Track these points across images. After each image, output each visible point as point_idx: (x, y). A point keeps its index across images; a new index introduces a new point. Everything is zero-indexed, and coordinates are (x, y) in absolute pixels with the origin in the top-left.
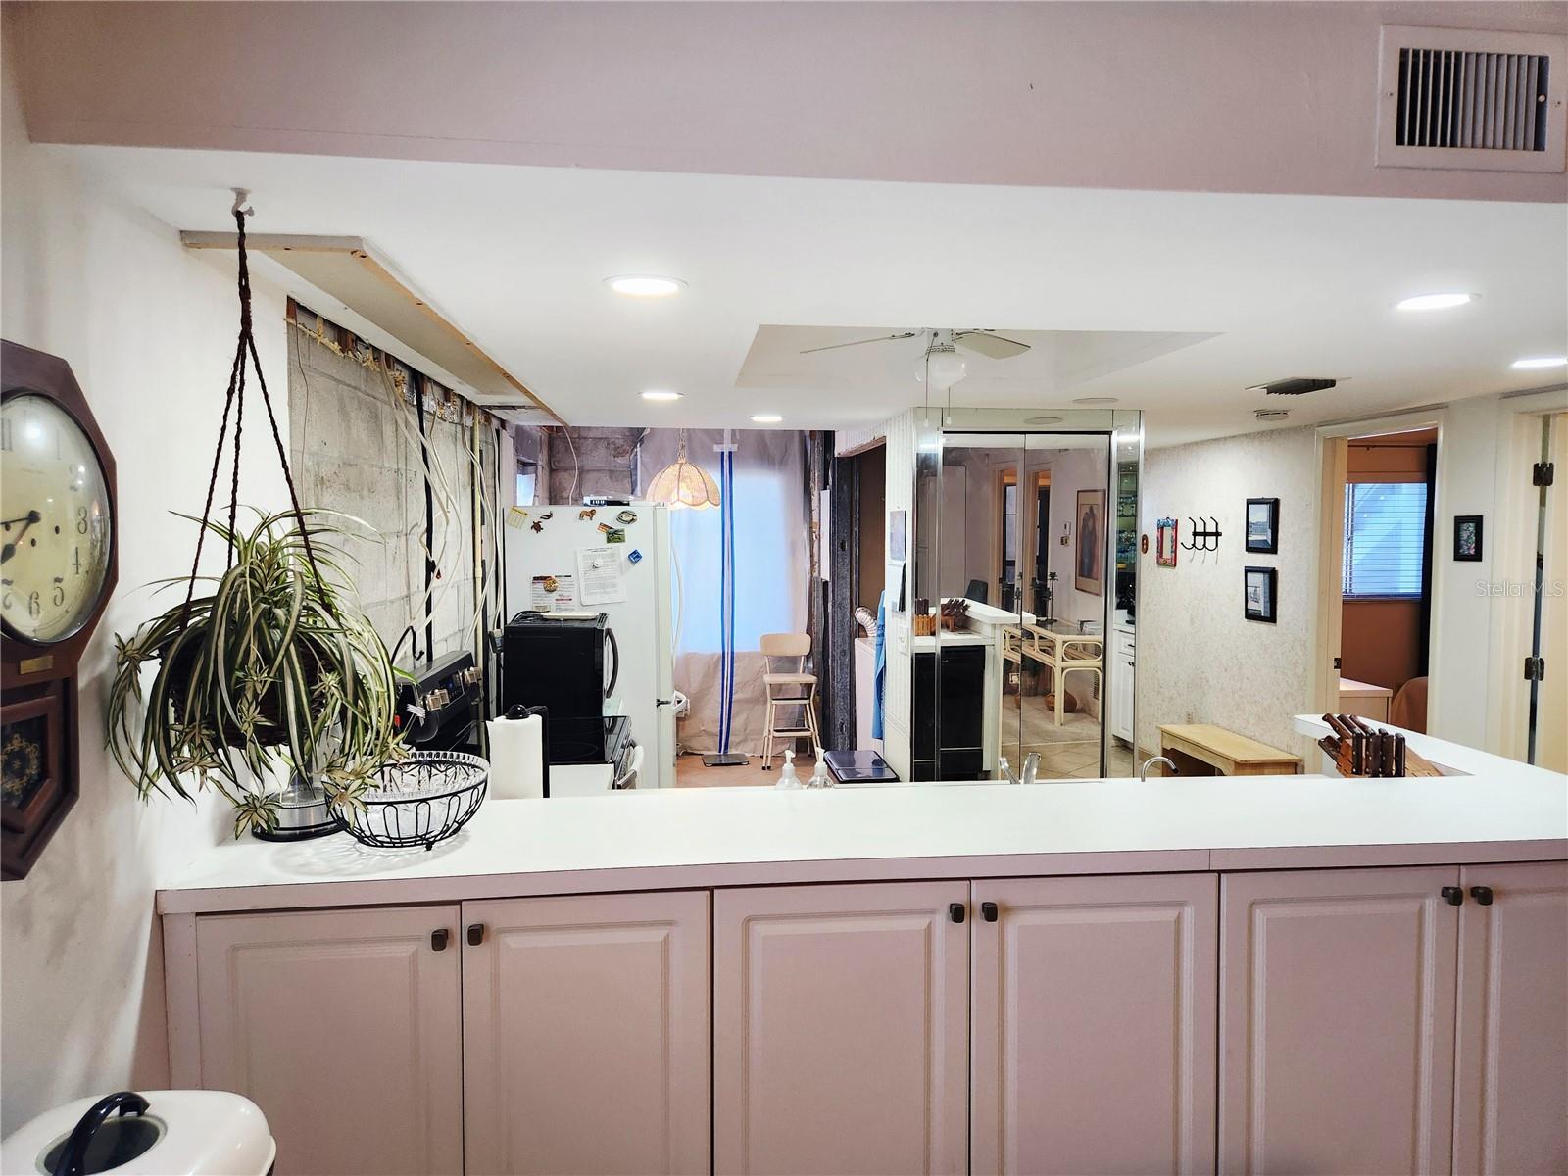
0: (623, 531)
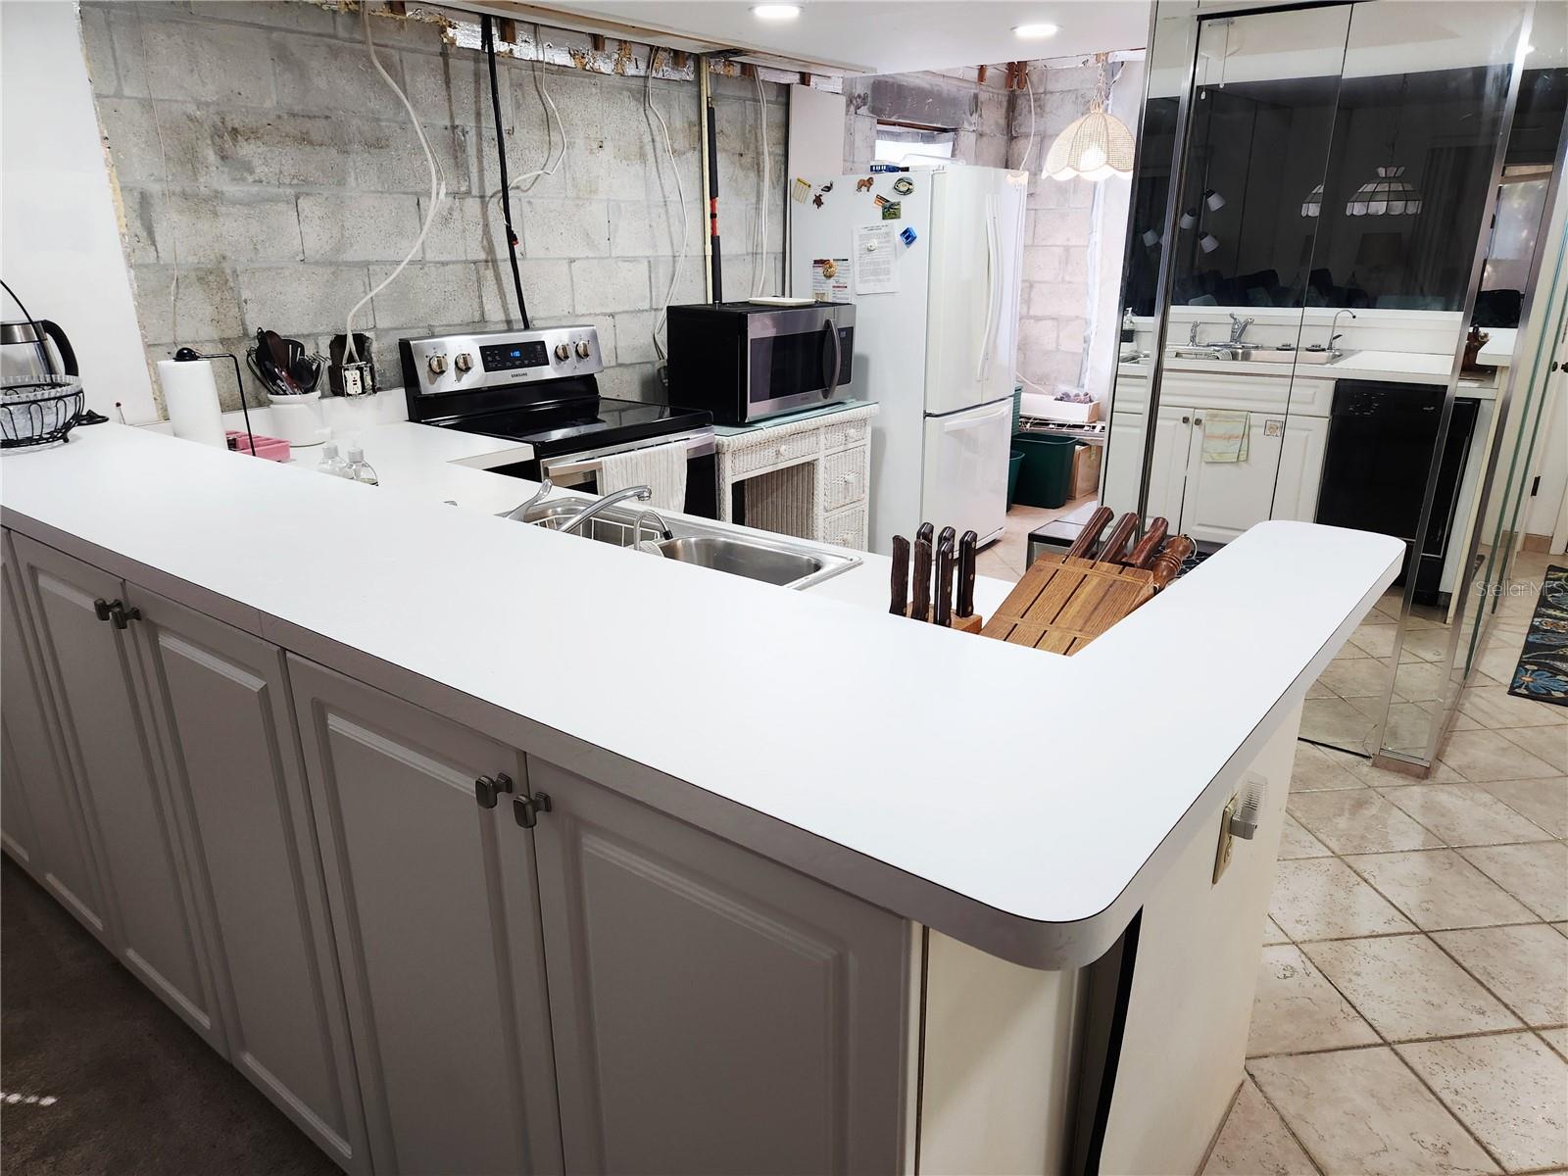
0: (898, 204)
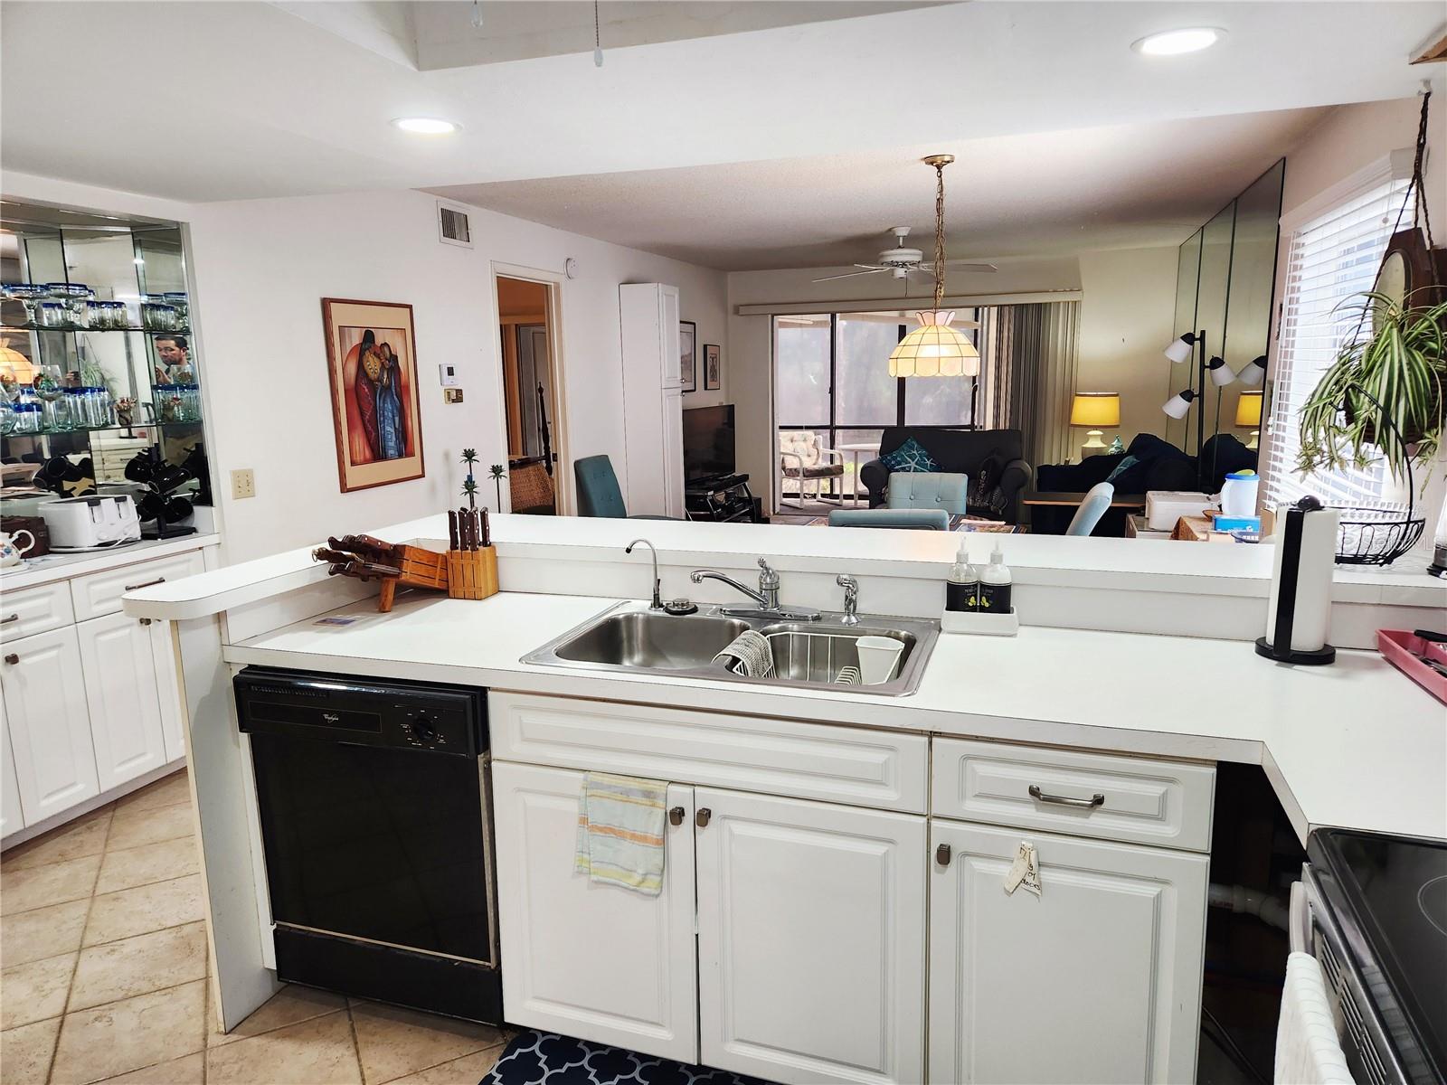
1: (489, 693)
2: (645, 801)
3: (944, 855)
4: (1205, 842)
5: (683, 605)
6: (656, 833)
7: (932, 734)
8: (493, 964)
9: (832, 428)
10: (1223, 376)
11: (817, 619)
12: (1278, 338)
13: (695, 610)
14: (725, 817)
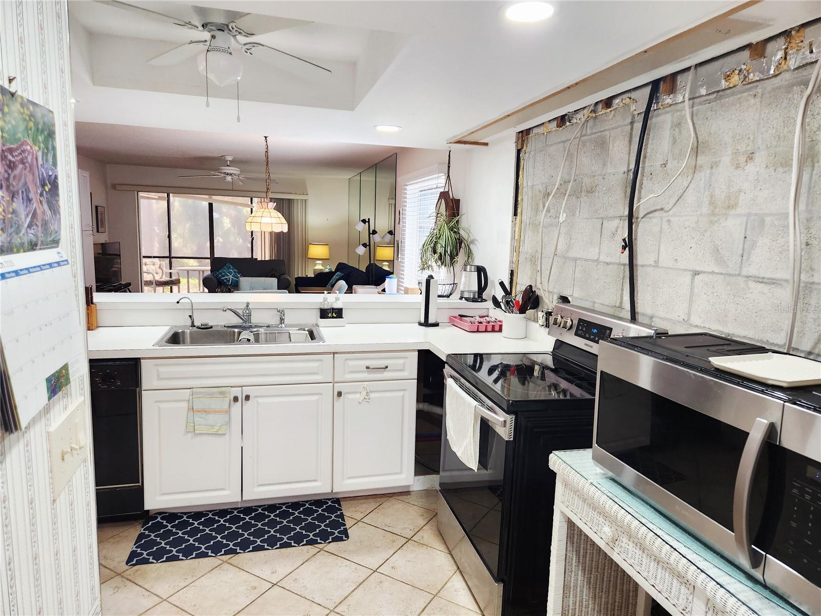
1: (141, 360)
2: (220, 396)
3: (340, 394)
4: (416, 377)
5: (206, 325)
6: (226, 408)
7: (334, 353)
8: (140, 484)
9: (170, 257)
10: (376, 238)
11: (268, 327)
12: (399, 223)
13: (211, 327)
14: (256, 397)
